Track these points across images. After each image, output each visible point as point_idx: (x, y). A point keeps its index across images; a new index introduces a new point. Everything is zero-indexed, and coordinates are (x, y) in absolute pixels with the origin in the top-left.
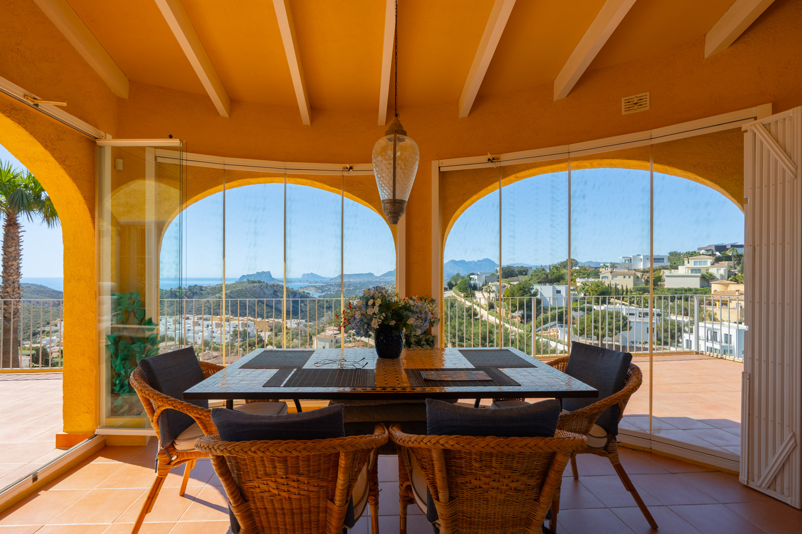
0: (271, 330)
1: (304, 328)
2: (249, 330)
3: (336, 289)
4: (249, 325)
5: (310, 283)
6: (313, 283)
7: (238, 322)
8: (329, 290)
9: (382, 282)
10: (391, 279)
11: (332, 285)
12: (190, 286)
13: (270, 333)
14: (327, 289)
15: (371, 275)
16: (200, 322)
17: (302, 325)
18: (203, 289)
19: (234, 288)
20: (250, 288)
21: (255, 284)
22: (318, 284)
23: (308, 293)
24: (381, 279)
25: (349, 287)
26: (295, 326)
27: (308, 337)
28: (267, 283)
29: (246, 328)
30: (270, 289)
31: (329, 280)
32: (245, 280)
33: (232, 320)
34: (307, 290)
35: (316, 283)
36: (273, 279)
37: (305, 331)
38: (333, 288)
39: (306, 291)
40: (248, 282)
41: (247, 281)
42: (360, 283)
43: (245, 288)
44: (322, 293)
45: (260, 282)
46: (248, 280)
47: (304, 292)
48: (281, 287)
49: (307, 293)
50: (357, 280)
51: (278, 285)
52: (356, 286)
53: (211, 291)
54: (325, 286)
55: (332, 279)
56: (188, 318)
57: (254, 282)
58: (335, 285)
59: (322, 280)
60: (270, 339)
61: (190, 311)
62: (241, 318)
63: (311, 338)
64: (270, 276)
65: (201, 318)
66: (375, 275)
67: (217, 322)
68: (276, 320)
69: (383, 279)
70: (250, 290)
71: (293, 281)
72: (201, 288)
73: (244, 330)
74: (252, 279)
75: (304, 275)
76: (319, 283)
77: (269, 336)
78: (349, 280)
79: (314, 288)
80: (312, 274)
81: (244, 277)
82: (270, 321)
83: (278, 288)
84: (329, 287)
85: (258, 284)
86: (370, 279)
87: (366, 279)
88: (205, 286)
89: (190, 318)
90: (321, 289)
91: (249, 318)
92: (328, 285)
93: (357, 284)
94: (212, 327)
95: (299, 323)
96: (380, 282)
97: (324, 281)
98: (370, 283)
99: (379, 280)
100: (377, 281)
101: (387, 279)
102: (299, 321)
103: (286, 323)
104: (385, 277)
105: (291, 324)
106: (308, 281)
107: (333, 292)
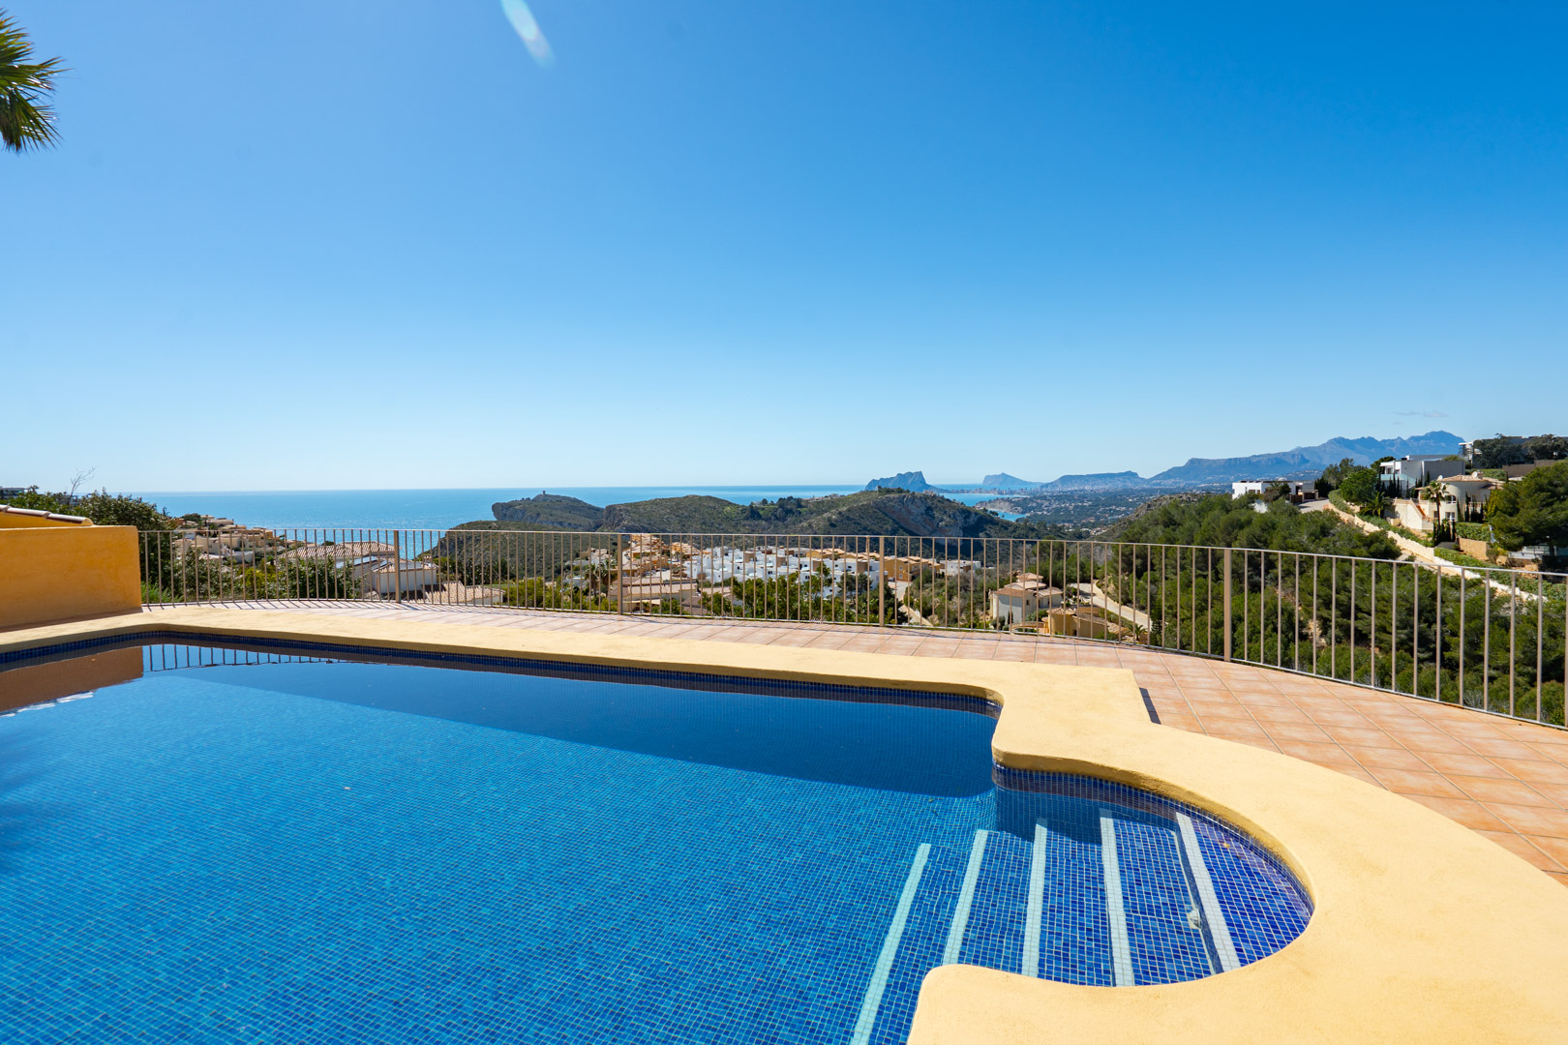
0: (913, 578)
1: (975, 576)
2: (870, 576)
3: (1054, 506)
4: (871, 567)
5: (1000, 493)
6: (1008, 494)
7: (852, 561)
8: (1040, 507)
9: (1154, 489)
10: (1177, 484)
11: (1045, 498)
12: (781, 499)
13: (909, 584)
14: (1034, 505)
15: (1131, 475)
16: (790, 558)
17: (972, 572)
18: (803, 504)
19: (855, 501)
20: (882, 501)
21: (892, 495)
22: (1016, 496)
23: (993, 513)
24: (1154, 484)
25: (1083, 502)
26: (959, 572)
27: (983, 594)
28: (913, 493)
29: (866, 573)
30: (919, 503)
31: (1038, 487)
32: (876, 489)
33: (843, 558)
34: (994, 507)
35: (1012, 493)
36: (927, 486)
37: (975, 581)
38: (1047, 503)
39: (990, 509)
40: (880, 491)
41: (878, 490)
42: (1106, 493)
43: (874, 502)
44: (1023, 513)
45: (900, 491)
46: (879, 487)
47: (985, 510)
48: (939, 501)
50: (1101, 487)
51: (934, 496)
52: (1097, 499)
53: (815, 509)
54: (1030, 499)
55: (1047, 485)
56: (770, 552)
57: (889, 491)
58: (1052, 496)
59: (1024, 487)
60: (909, 595)
62: (858, 555)
63: (986, 596)
64: (923, 481)
65: (792, 553)
66: (1140, 476)
67: (815, 559)
68: (924, 560)
69: (1159, 484)
70: (882, 505)
71: (965, 489)
72: (799, 502)
73: (861, 575)
74: (890, 486)
75: (988, 478)
76: (1019, 493)
77: (907, 589)
78: (1081, 488)
79: (1007, 504)
80: (1004, 475)
81: (873, 482)
82: (910, 561)
83: (935, 501)
84: (1039, 501)
85: (897, 495)
86: (1130, 485)
87: (1118, 485)
88: (805, 498)
89: (773, 551)
90: (1022, 505)
91: (871, 554)
92: (1037, 498)
93: (1100, 494)
94: (807, 568)
95: (968, 568)
96: (1151, 492)
97: (1029, 490)
98: (1130, 492)
99: (1149, 487)
100: (1144, 490)
101: (1169, 483)
102: (968, 563)
103: (943, 566)
104: (1163, 479)
105: (952, 568)
106: (995, 489)
107: (1047, 511)
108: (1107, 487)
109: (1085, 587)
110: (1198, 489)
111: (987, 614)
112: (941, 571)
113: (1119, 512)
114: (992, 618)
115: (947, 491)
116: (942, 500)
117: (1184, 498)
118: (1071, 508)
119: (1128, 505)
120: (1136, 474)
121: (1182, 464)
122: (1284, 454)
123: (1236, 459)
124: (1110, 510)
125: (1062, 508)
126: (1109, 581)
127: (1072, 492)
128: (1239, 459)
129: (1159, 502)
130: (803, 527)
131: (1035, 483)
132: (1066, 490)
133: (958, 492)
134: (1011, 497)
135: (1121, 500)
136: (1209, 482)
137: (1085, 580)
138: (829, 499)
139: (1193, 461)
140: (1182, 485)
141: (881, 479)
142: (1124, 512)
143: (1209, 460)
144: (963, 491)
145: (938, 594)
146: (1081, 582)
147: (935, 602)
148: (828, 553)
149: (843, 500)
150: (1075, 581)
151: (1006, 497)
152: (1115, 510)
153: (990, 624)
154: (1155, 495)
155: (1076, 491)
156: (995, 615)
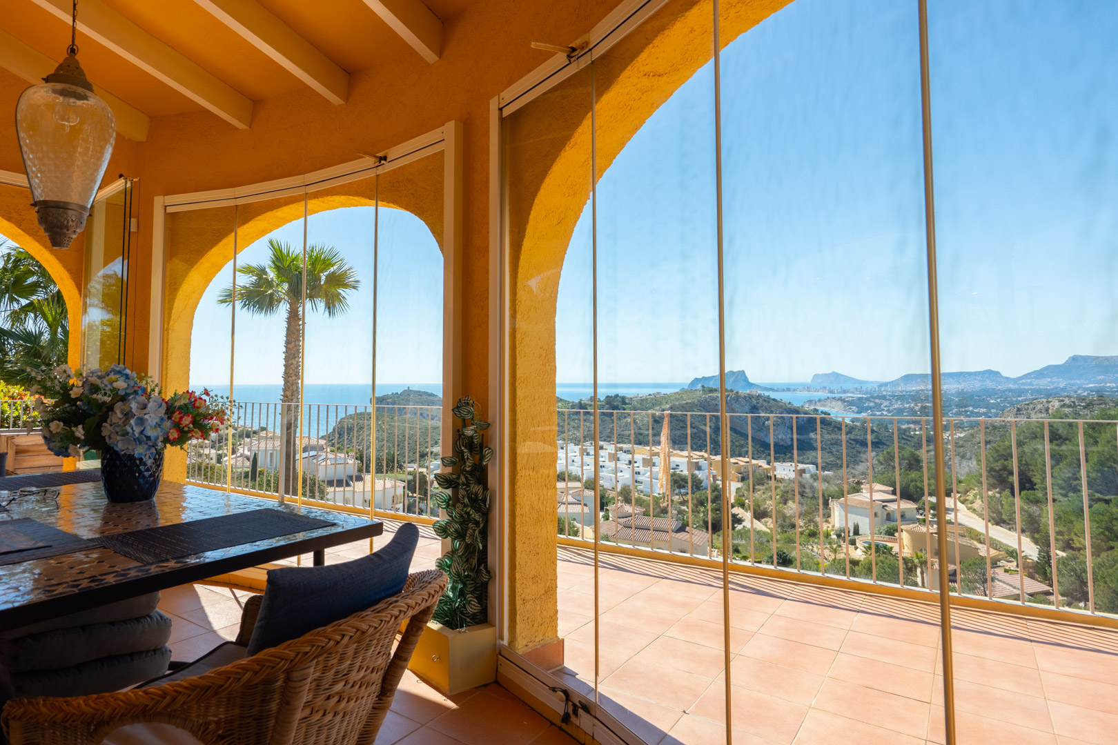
0: (743, 479)
1: (811, 481)
2: (700, 475)
3: (896, 406)
4: (700, 467)
5: (831, 392)
6: (840, 393)
7: (682, 460)
8: (878, 407)
9: (1026, 390)
10: (1055, 385)
11: (884, 397)
12: (608, 397)
13: (740, 485)
14: (872, 404)
15: (991, 374)
16: (621, 455)
17: (807, 476)
18: (627, 401)
19: (677, 399)
20: (706, 400)
21: (715, 394)
22: (849, 395)
24: (1023, 384)
26: (792, 475)
27: (821, 501)
28: (737, 393)
29: (695, 472)
30: (743, 402)
31: (876, 386)
32: (699, 387)
33: (671, 456)
34: (824, 406)
35: (845, 392)
36: (751, 385)
37: (812, 487)
38: (886, 403)
39: (821, 409)
40: (703, 390)
41: (701, 389)
43: (699, 401)
44: (858, 412)
45: (724, 390)
46: (703, 386)
47: (816, 410)
48: (765, 401)
49: (824, 413)
50: (953, 386)
51: (759, 396)
53: (639, 406)
54: (867, 399)
55: (886, 384)
56: (601, 447)
57: (712, 390)
58: (893, 396)
59: (858, 386)
60: (740, 496)
61: (608, 437)
62: (687, 453)
63: (826, 503)
64: (746, 379)
65: (621, 449)
66: (1004, 374)
67: (645, 457)
68: (754, 462)
69: (1031, 384)
70: (706, 404)
71: (792, 388)
72: (623, 400)
73: (691, 475)
74: (712, 384)
75: (816, 376)
76: (853, 393)
77: (738, 489)
79: (839, 403)
80: (835, 373)
81: (696, 381)
82: (740, 462)
84: (877, 401)
85: (720, 394)
86: (990, 385)
87: (974, 386)
88: (630, 396)
89: (604, 447)
90: (859, 404)
91: (701, 453)
92: (875, 397)
93: (952, 395)
94: (637, 465)
95: (803, 471)
96: (1020, 392)
97: (864, 389)
98: (991, 393)
99: (1016, 386)
100: (1010, 390)
101: (1044, 383)
102: (801, 466)
103: (775, 469)
104: (1035, 378)
105: (785, 471)
106: (825, 388)
107: (888, 411)
108: (961, 387)
110: (1085, 390)
111: (827, 521)
112: (773, 473)
113: (979, 415)
114: (833, 526)
115: (772, 390)
116: (767, 400)
117: (1067, 401)
118: (917, 408)
119: (989, 406)
120: (998, 373)
124: (966, 411)
125: (905, 408)
126: (975, 496)
127: (917, 392)
129: (1031, 406)
130: (627, 422)
131: (871, 382)
132: (909, 389)
133: (783, 390)
134: (843, 396)
135: (980, 401)
136: (1101, 381)
138: (653, 396)
139: (1074, 359)
140: (1062, 385)
141: (703, 377)
142: (984, 414)
143: (1099, 357)
144: (789, 390)
145: (771, 498)
147: (770, 505)
149: (666, 398)
151: (838, 396)
152: (972, 412)
153: (832, 533)
154: (1029, 396)
155: (922, 390)
156: (837, 525)
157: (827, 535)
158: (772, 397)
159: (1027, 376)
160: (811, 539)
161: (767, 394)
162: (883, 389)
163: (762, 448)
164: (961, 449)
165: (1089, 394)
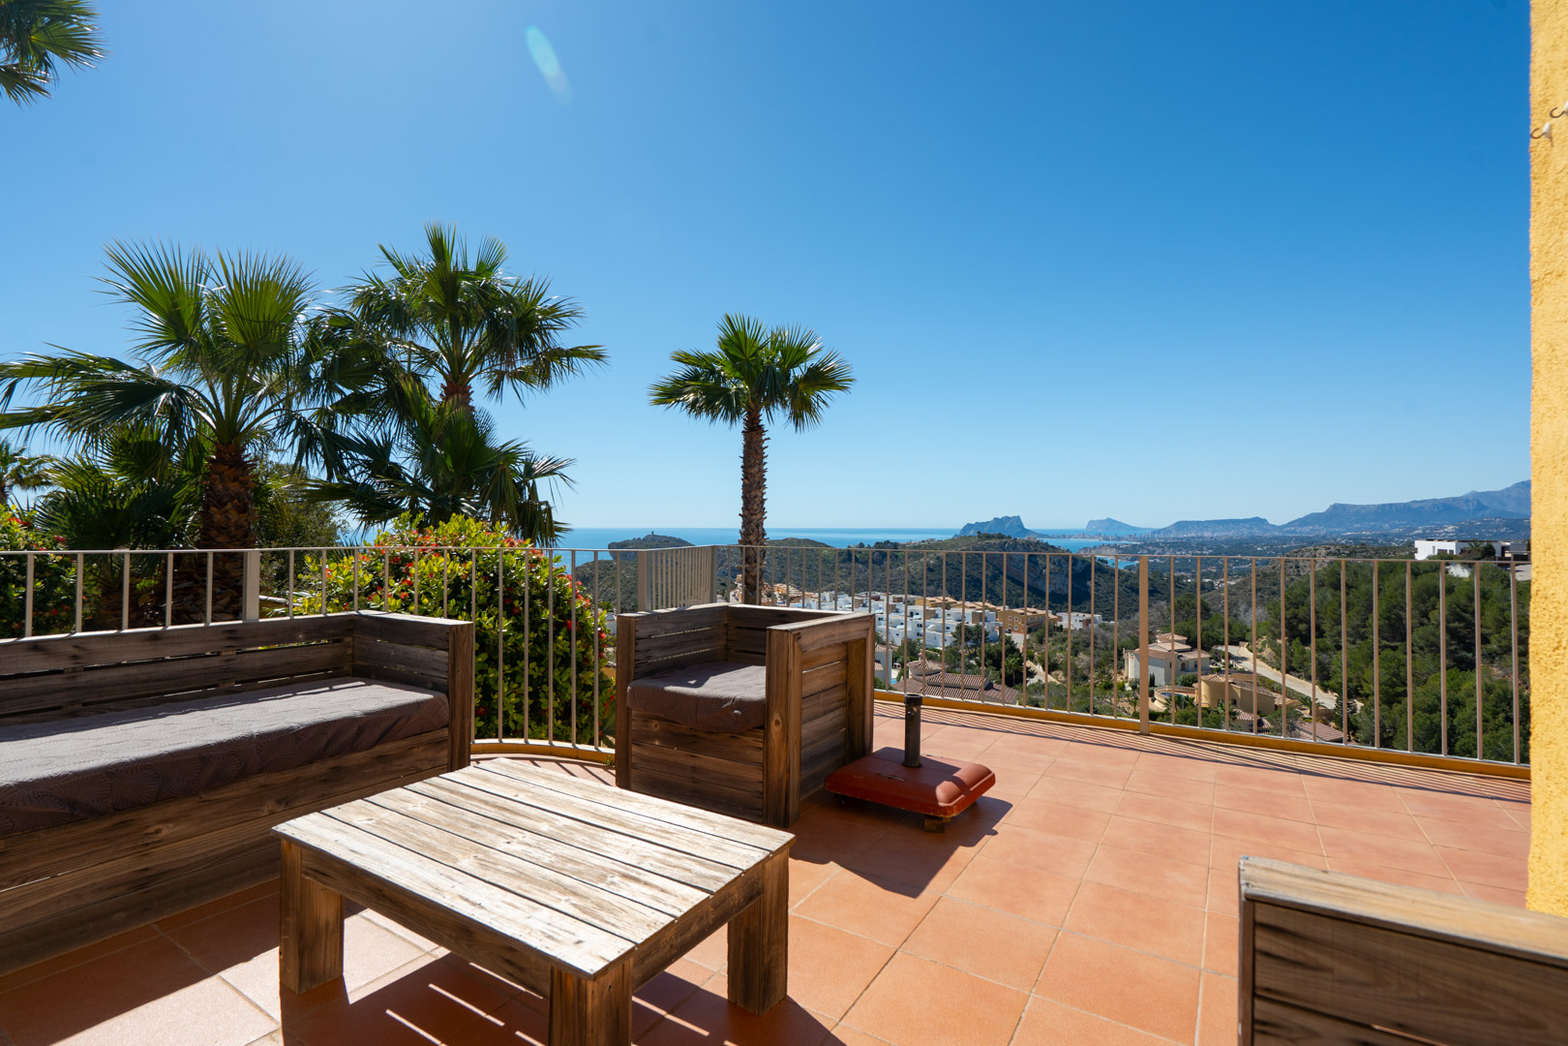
0: (1030, 630)
1: (1101, 631)
2: (986, 627)
3: (1168, 554)
4: (986, 618)
5: (1106, 539)
6: (1114, 540)
7: (966, 611)
8: (1151, 554)
9: (1292, 538)
10: (1317, 533)
11: (1157, 545)
12: (877, 543)
13: (1027, 636)
14: (1145, 552)
15: (1259, 522)
16: (901, 606)
17: (1095, 625)
18: (899, 547)
19: (953, 547)
20: (982, 547)
21: (992, 541)
22: (1123, 542)
23: (1102, 561)
24: (1287, 532)
25: (1202, 550)
26: (1079, 626)
27: (1115, 652)
28: (1015, 539)
29: (981, 623)
30: (1022, 549)
31: (1149, 533)
32: (973, 533)
33: (954, 607)
34: (1100, 554)
35: (1119, 539)
36: (1027, 531)
37: (1103, 638)
38: (1159, 551)
39: (1097, 556)
40: (979, 536)
41: (976, 535)
42: (1229, 541)
43: (974, 548)
44: (1132, 560)
45: (1001, 537)
46: (979, 533)
47: (1092, 557)
48: (1043, 548)
49: (1100, 560)
50: (1222, 534)
51: (1038, 542)
52: (1220, 548)
53: (912, 553)
54: (1141, 546)
55: (1159, 531)
56: (877, 599)
57: (989, 537)
58: (1166, 544)
59: (1132, 533)
60: (1029, 648)
61: (878, 586)
62: (968, 604)
63: (1120, 654)
64: (1021, 525)
65: (900, 600)
66: (1271, 522)
67: (926, 608)
68: (1039, 612)
69: (1294, 532)
70: (983, 551)
71: (1067, 534)
72: (895, 546)
73: (978, 627)
74: (985, 530)
75: (1091, 523)
76: (1127, 540)
77: (1026, 641)
78: (1199, 534)
79: (1114, 550)
80: (1109, 520)
81: (969, 526)
82: (1026, 613)
83: (1039, 547)
84: (1150, 548)
85: (997, 541)
86: (1257, 532)
87: (1245, 532)
89: (881, 598)
90: (1132, 551)
91: (985, 604)
92: (1149, 545)
93: (1222, 542)
94: (918, 617)
95: (1087, 622)
96: (1285, 540)
97: (1138, 536)
98: (1258, 541)
99: (1281, 534)
100: (1276, 538)
101: (1306, 531)
102: (1088, 616)
103: (1060, 619)
104: (1299, 526)
105: (1072, 621)
106: (1100, 534)
107: (1161, 558)
108: (1230, 534)
109: (1233, 650)
110: (1344, 538)
111: (1119, 673)
112: (1059, 623)
113: (1249, 562)
114: (1127, 678)
115: (1049, 537)
116: (1046, 546)
117: (1333, 549)
118: (1188, 556)
119: (1256, 554)
120: (1265, 520)
121: (1322, 510)
122: (1455, 499)
123: (1391, 505)
124: (1235, 559)
125: (1177, 556)
126: (1264, 644)
127: (1188, 539)
128: (1396, 505)
130: (900, 570)
131: (1144, 529)
132: (1181, 536)
133: (1059, 537)
134: (1118, 543)
135: (1248, 548)
136: (1357, 530)
137: (1234, 642)
138: (926, 543)
139: (1335, 507)
140: (1322, 533)
141: (977, 523)
143: (1356, 506)
144: (1064, 537)
145: (1061, 649)
146: (1229, 644)
147: (1060, 657)
148: (938, 601)
149: (940, 545)
150: (1222, 644)
151: (1112, 543)
152: (1240, 560)
153: (1127, 685)
154: (1293, 544)
155: (1193, 538)
156: (1131, 676)
157: (1122, 688)
158: (1050, 544)
159: (1291, 524)
160: (1108, 692)
161: (1045, 540)
162: (1156, 536)
163: (1037, 597)
164: (1234, 597)
165: (1347, 542)
